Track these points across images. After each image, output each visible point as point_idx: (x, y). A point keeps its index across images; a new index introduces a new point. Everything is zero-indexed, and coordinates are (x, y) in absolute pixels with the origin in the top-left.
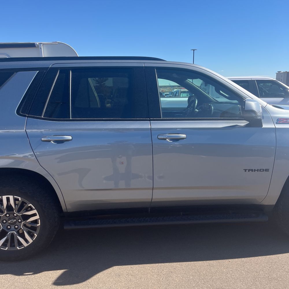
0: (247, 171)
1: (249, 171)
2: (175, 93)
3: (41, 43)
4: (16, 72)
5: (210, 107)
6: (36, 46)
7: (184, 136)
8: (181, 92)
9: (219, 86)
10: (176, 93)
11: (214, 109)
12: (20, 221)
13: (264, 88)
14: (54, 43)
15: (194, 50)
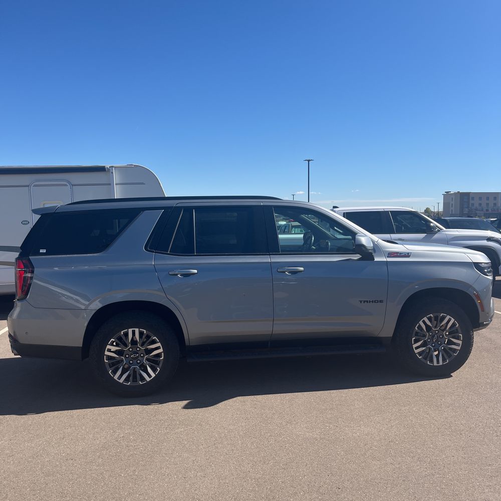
0: (363, 302)
1: (364, 303)
2: (283, 228)
3: (113, 167)
4: (143, 211)
5: (327, 243)
6: (107, 170)
7: (302, 269)
8: (293, 227)
9: (333, 223)
10: (285, 228)
11: (331, 246)
12: (142, 355)
13: (403, 221)
14: (129, 166)
15: (309, 161)
